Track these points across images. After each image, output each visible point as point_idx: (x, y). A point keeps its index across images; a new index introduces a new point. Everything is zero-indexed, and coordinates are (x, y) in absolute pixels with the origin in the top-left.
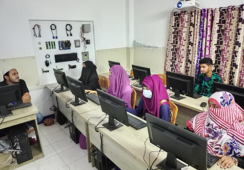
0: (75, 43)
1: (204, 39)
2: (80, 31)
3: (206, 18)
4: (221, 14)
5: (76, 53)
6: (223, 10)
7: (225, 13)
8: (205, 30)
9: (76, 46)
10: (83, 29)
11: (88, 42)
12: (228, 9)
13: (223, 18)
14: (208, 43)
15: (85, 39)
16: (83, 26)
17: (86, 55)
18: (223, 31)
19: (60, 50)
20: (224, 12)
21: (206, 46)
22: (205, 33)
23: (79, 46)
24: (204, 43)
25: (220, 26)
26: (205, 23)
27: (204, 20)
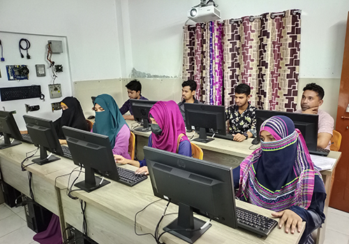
0: (37, 70)
1: (214, 61)
2: (45, 51)
4: (234, 28)
5: (39, 86)
6: (235, 22)
7: (239, 26)
8: (214, 48)
9: (38, 75)
10: (51, 48)
11: (59, 69)
12: (241, 21)
13: (236, 32)
16: (50, 43)
17: (56, 89)
18: (238, 49)
19: (9, 79)
22: (214, 53)
23: (44, 75)
25: (234, 44)
27: (212, 35)
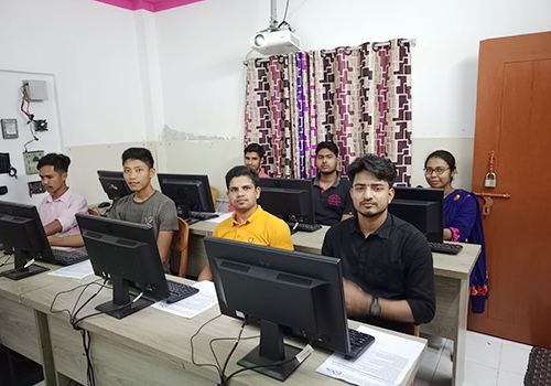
0: (3, 128)
1: (306, 113)
2: (16, 97)
3: (304, 71)
4: (326, 64)
5: (7, 155)
6: (327, 55)
7: (332, 60)
8: (305, 94)
9: (5, 136)
10: (28, 93)
11: (41, 126)
12: (335, 54)
13: (329, 71)
14: (313, 120)
15: (32, 116)
16: (26, 84)
17: (36, 159)
18: (332, 96)
20: (329, 58)
21: (311, 128)
22: (306, 101)
23: (15, 136)
24: (307, 121)
25: (328, 87)
26: (305, 80)
27: (301, 74)
